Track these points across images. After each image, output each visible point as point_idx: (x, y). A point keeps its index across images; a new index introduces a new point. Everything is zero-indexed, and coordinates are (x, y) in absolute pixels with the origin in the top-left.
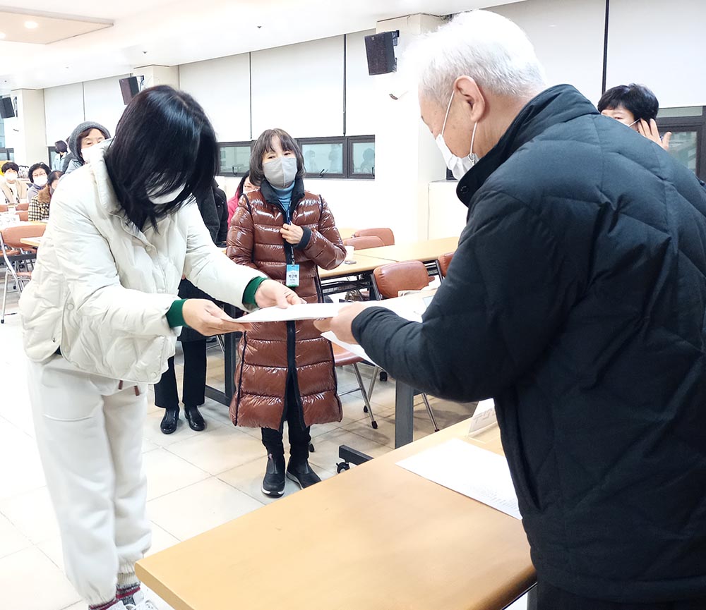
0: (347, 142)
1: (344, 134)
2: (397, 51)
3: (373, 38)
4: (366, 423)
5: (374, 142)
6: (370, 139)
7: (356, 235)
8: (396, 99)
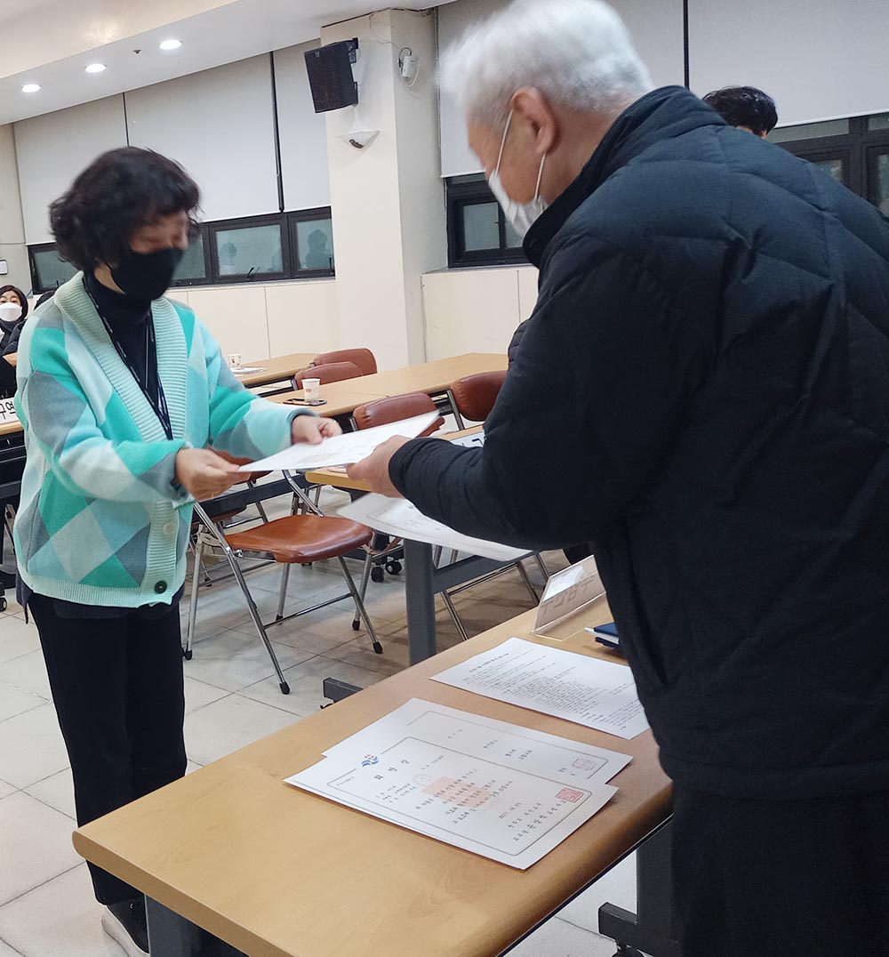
0: (286, 222)
1: (282, 208)
2: (357, 72)
3: (318, 54)
4: (359, 645)
5: (331, 217)
6: (325, 213)
7: (317, 362)
8: (359, 146)
